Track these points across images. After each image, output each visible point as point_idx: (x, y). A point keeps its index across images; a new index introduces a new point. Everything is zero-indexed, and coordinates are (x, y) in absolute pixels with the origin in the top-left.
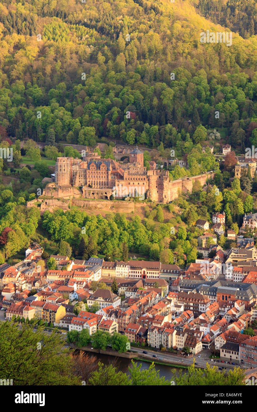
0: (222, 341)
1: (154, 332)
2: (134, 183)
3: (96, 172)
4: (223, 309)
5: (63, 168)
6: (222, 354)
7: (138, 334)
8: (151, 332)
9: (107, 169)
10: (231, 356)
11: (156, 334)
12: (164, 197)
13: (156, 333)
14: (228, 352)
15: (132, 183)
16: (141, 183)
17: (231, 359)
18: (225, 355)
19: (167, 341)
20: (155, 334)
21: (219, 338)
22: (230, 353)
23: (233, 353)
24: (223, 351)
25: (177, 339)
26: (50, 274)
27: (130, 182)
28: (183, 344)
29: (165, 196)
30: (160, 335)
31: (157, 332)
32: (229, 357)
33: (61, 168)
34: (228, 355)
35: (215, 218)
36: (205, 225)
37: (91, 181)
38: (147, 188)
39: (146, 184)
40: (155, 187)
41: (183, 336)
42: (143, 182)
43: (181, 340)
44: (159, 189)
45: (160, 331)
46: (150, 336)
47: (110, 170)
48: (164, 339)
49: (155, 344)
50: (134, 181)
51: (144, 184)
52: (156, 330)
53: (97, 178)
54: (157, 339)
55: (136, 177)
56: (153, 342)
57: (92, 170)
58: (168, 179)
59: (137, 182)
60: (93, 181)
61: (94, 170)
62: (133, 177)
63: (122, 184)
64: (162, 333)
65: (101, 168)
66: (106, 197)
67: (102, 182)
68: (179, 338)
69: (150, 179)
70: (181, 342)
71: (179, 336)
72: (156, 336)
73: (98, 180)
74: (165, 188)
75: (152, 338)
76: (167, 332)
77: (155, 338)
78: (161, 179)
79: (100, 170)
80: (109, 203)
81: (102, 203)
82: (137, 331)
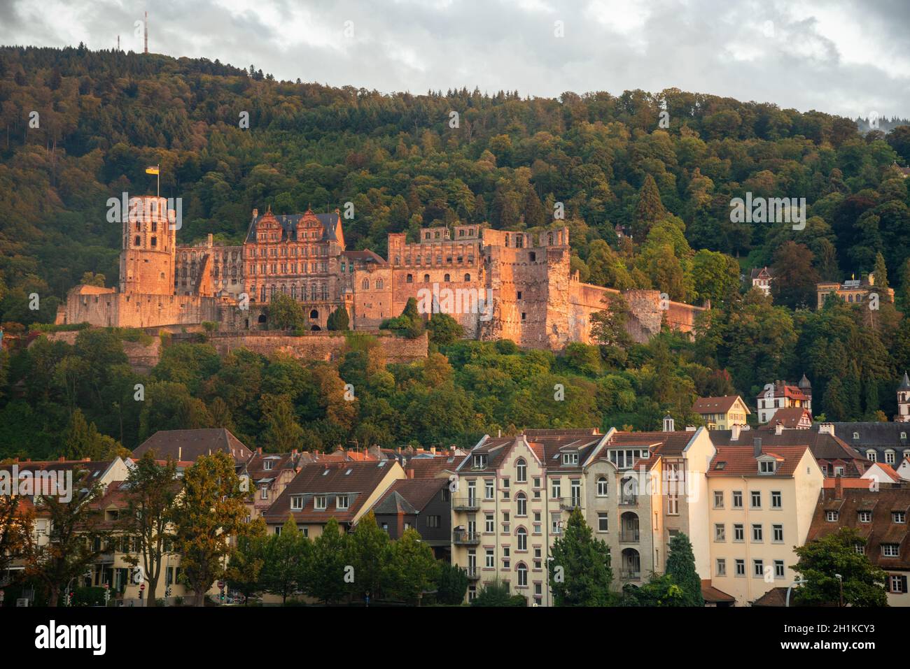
1: (508, 468)
2: (427, 276)
3: (279, 251)
5: (150, 235)
8: (480, 482)
9: (325, 234)
11: (528, 488)
12: (549, 330)
13: (522, 475)
15: (420, 276)
16: (457, 276)
19: (632, 523)
20: (515, 489)
25: (730, 516)
27: (411, 272)
29: (555, 327)
30: (565, 483)
31: (535, 468)
33: (141, 234)
36: (728, 416)
37: (259, 286)
39: (478, 278)
40: (514, 296)
41: (786, 472)
42: (463, 272)
43: (766, 516)
44: (529, 302)
45: (566, 456)
46: (471, 512)
47: (335, 239)
48: (603, 509)
49: (523, 578)
50: (429, 268)
51: (467, 277)
52: (528, 449)
53: (282, 275)
54: (537, 526)
55: (438, 250)
56: (501, 565)
57: (264, 241)
58: (566, 255)
59: (440, 271)
60: (268, 286)
61: (273, 244)
62: (426, 250)
63: (380, 281)
64: (584, 465)
65: (299, 234)
66: (316, 328)
67: (305, 287)
68: (747, 499)
69: (493, 258)
70: (768, 533)
71: (747, 487)
72: (532, 506)
73: (288, 280)
74: (553, 294)
75: (490, 527)
76: (627, 452)
77: (515, 523)
78: (538, 262)
79: (297, 242)
80: (324, 339)
81: (298, 341)
82: (360, 502)
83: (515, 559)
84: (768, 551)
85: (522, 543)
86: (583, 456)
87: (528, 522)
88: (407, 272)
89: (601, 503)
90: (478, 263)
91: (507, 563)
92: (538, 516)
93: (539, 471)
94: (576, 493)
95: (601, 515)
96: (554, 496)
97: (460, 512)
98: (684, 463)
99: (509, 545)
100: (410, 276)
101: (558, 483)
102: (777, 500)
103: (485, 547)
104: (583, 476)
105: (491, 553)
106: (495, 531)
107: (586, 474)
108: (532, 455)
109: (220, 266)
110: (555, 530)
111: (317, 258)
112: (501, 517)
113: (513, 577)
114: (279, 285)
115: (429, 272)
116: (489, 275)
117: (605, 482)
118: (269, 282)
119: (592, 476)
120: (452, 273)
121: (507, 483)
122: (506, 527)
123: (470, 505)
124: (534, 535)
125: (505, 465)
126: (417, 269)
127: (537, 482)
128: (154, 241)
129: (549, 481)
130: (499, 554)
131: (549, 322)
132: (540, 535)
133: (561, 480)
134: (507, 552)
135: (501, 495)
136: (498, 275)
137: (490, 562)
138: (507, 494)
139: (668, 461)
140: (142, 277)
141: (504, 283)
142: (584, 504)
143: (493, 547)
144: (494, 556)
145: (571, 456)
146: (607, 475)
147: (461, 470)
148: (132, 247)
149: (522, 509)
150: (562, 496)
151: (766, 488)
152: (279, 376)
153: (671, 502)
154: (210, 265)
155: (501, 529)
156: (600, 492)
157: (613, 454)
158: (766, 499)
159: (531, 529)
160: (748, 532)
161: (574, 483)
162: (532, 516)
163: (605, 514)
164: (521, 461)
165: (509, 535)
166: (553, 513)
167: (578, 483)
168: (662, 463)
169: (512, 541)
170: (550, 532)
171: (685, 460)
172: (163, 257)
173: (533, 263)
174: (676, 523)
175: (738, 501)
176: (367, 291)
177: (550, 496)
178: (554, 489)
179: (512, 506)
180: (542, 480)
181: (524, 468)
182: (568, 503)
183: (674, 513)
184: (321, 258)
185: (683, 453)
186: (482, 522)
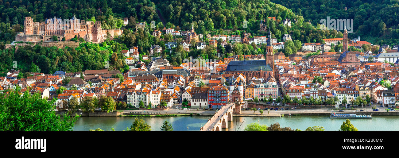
0: (188, 96)
1: (133, 94)
4: (171, 83)
5: (29, 24)
6: (192, 104)
7: (118, 99)
8: (130, 95)
10: (200, 104)
11: (135, 96)
12: (97, 39)
13: (134, 95)
14: (198, 101)
17: (200, 106)
18: (195, 104)
19: (145, 99)
20: (134, 96)
21: (185, 94)
22: (199, 101)
23: (202, 101)
24: (193, 101)
25: (153, 98)
26: (29, 79)
28: (159, 101)
31: (136, 94)
32: (199, 105)
34: (198, 104)
35: (132, 50)
38: (87, 33)
39: (86, 30)
40: (91, 33)
41: (159, 94)
42: (83, 29)
43: (157, 98)
44: (94, 34)
46: (129, 98)
49: (135, 104)
51: (84, 30)
52: (135, 92)
53: (52, 30)
58: (100, 26)
66: (59, 40)
67: (56, 32)
68: (155, 96)
69: (88, 26)
70: (157, 99)
71: (155, 95)
72: (135, 98)
74: (98, 32)
75: (131, 100)
76: (145, 93)
77: (134, 99)
80: (62, 43)
81: (57, 43)
82: (117, 97)
83: (134, 103)
84: (157, 101)
85: (134, 101)
86: (140, 93)
87: (135, 99)
89: (143, 98)
90: (86, 28)
97: (128, 98)
102: (158, 96)
109: (40, 28)
113: (134, 104)
114: (51, 32)
116: (88, 30)
119: (142, 95)
120: (82, 30)
128: (30, 24)
131: (97, 37)
133: (138, 95)
137: (131, 103)
140: (28, 31)
141: (90, 31)
142: (141, 98)
147: (128, 94)
148: (26, 26)
149: (134, 98)
151: (157, 95)
152: (60, 53)
153: (149, 97)
154: (39, 28)
157: (143, 93)
158: (157, 96)
160: (155, 99)
166: (138, 99)
168: (148, 94)
169: (133, 101)
171: (150, 93)
172: (31, 27)
173: (95, 27)
174: (149, 99)
175: (154, 96)
177: (137, 97)
179: (133, 98)
186: (130, 99)
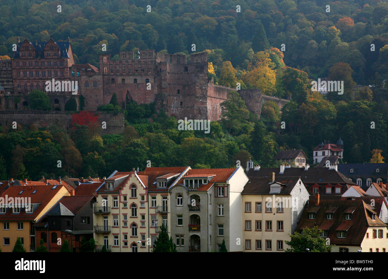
1: (126, 190)
2: (123, 80)
3: (34, 63)
8: (110, 198)
11: (137, 201)
12: (196, 112)
13: (134, 194)
15: (119, 79)
16: (141, 80)
19: (195, 221)
20: (130, 202)
27: (114, 77)
30: (159, 198)
31: (141, 190)
36: (296, 160)
37: (23, 84)
38: (156, 92)
39: (154, 80)
40: (176, 92)
42: (145, 78)
44: (184, 96)
45: (160, 183)
46: (105, 214)
47: (67, 57)
48: (180, 213)
50: (125, 76)
51: (148, 81)
52: (138, 179)
53: (37, 78)
54: (143, 223)
55: (130, 65)
56: (122, 244)
57: (25, 58)
59: (131, 77)
60: (28, 84)
61: (30, 59)
62: (123, 64)
63: (95, 83)
64: (169, 188)
65: (46, 53)
66: (58, 109)
69: (162, 70)
72: (139, 211)
73: (41, 81)
74: (198, 91)
75: (116, 224)
76: (195, 180)
77: (130, 221)
78: (190, 72)
79: (45, 58)
80: (63, 116)
82: (37, 210)
83: (130, 241)
85: (135, 232)
86: (169, 183)
87: (138, 221)
88: (111, 77)
90: (154, 73)
91: (126, 244)
92: (143, 217)
93: (144, 192)
94: (164, 204)
95: (179, 216)
96: (153, 205)
97: (98, 214)
98: (227, 186)
99: (127, 233)
100: (113, 79)
101: (155, 198)
103: (113, 234)
104: (169, 194)
105: (117, 237)
106: (119, 226)
107: (171, 193)
108: (140, 182)
110: (153, 225)
111: (57, 68)
112: (122, 218)
114: (35, 84)
115: (124, 77)
116: (161, 79)
117: (181, 198)
118: (29, 82)
119: (174, 195)
120: (139, 78)
121: (125, 198)
122: (125, 223)
123: (105, 211)
124: (141, 227)
125: (124, 188)
126: (117, 76)
127: (143, 198)
129: (150, 197)
130: (121, 238)
132: (145, 227)
133: (157, 196)
134: (126, 237)
135: (122, 205)
136: (165, 80)
137: (117, 243)
138: (125, 205)
139: (218, 185)
141: (169, 84)
142: (169, 210)
143: (118, 234)
144: (119, 239)
145: (163, 183)
146: (182, 194)
147: (98, 191)
149: (134, 212)
150: (157, 205)
153: (220, 209)
155: (122, 224)
156: (178, 204)
157: (187, 181)
159: (139, 224)
161: (164, 198)
162: (140, 217)
163: (181, 216)
164: (133, 186)
165: (127, 227)
166: (151, 215)
167: (166, 198)
168: (215, 187)
169: (129, 231)
170: (150, 226)
171: (228, 185)
173: (186, 73)
174: (221, 221)
176: (88, 88)
177: (150, 206)
178: (153, 201)
179: (128, 211)
180: (145, 197)
181: (135, 190)
182: (161, 209)
183: (221, 215)
184: (60, 68)
185: (227, 181)
186: (111, 221)
